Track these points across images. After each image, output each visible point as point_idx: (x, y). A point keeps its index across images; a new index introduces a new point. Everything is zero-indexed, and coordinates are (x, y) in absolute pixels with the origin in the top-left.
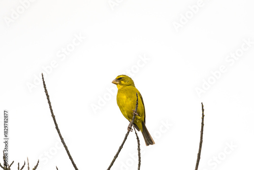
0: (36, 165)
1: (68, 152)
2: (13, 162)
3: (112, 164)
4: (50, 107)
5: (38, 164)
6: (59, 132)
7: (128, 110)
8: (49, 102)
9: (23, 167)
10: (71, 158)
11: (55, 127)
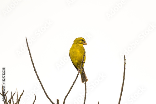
0: (22, 93)
1: (42, 85)
2: (8, 91)
3: (69, 93)
4: (31, 57)
5: (23, 93)
6: (36, 73)
7: (79, 59)
8: (30, 55)
9: (14, 94)
10: (43, 89)
11: (34, 70)
